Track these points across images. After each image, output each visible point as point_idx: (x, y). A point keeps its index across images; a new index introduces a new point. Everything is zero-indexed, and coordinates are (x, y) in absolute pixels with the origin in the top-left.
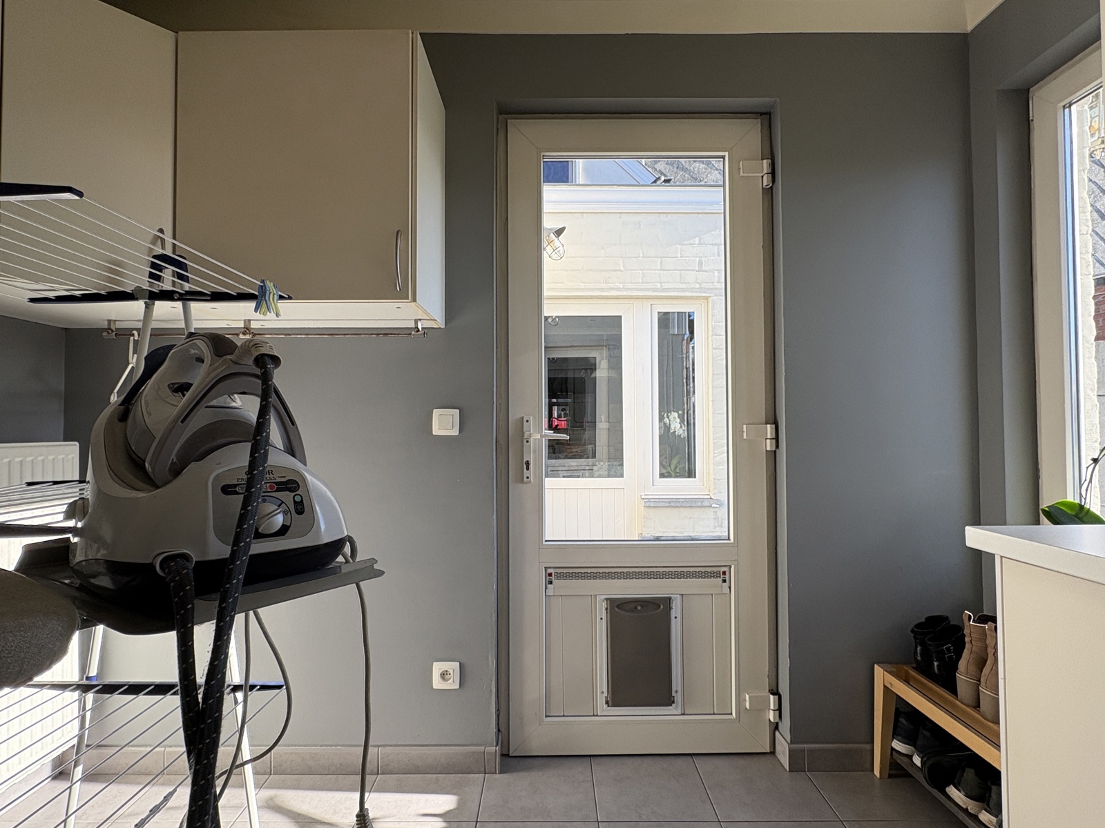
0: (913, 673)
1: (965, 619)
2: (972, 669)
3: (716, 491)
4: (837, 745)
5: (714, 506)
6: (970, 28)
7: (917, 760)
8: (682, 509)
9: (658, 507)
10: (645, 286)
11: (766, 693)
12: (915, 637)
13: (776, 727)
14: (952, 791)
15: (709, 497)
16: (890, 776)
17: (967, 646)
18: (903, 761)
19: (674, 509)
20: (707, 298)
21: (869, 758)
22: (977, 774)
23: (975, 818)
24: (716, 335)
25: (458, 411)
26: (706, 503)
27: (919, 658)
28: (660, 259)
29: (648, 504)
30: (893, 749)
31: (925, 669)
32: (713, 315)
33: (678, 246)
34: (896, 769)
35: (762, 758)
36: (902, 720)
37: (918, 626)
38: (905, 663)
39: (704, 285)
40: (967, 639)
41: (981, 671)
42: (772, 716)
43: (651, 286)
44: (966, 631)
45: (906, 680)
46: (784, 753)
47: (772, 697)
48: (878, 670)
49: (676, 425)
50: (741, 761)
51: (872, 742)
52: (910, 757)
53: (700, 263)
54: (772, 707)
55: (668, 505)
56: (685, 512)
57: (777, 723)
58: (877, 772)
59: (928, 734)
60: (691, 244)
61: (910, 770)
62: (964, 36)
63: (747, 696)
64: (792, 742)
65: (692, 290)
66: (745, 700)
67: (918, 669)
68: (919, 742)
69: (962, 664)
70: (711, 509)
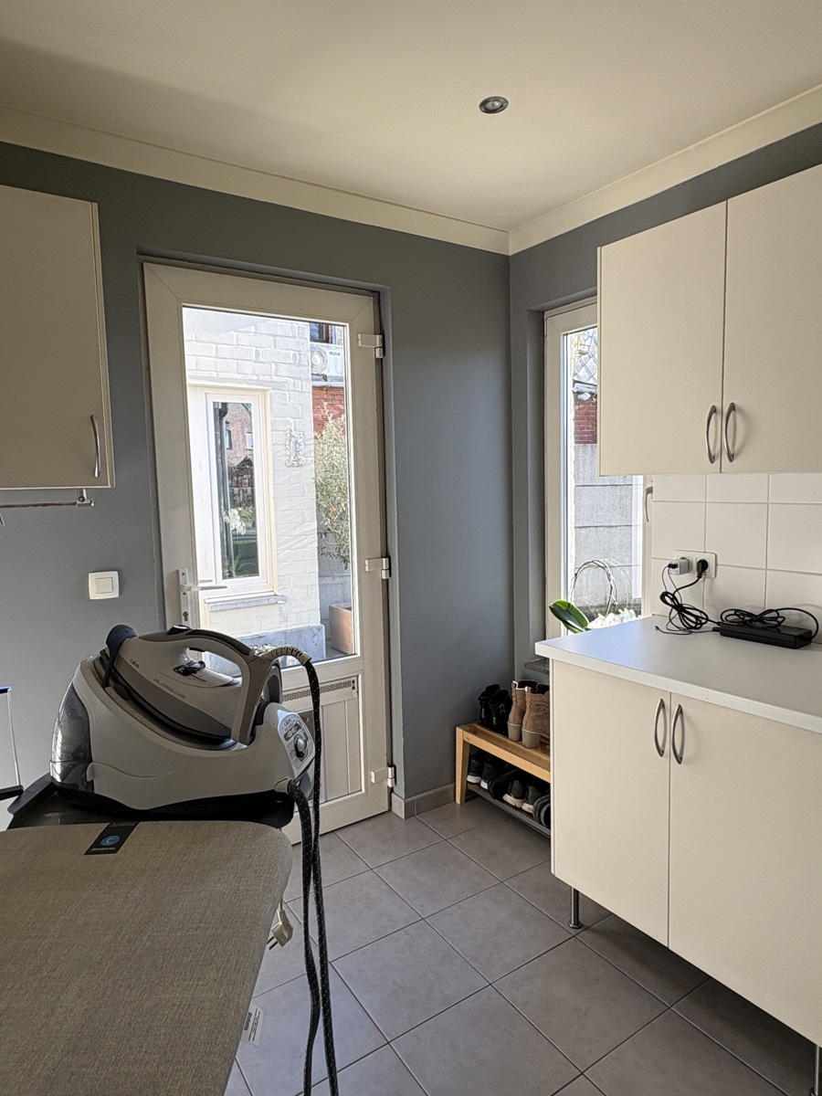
0: (479, 727)
1: (513, 686)
2: (517, 718)
3: (280, 587)
4: (433, 791)
5: (280, 602)
6: (511, 253)
7: (484, 785)
8: (248, 610)
9: (225, 610)
10: (201, 374)
11: (385, 767)
12: (481, 703)
13: (391, 790)
14: (508, 798)
15: (273, 593)
16: (466, 801)
17: (514, 703)
18: (472, 788)
19: (240, 610)
20: (264, 391)
21: (452, 793)
22: (521, 783)
23: (520, 810)
24: (275, 430)
25: (116, 573)
26: (272, 601)
27: (483, 716)
28: (214, 346)
29: (214, 609)
30: (468, 782)
31: (487, 724)
32: (271, 410)
33: (232, 332)
34: (471, 795)
35: (384, 816)
36: (473, 761)
37: (483, 694)
38: (472, 722)
39: (261, 378)
40: (514, 699)
41: (522, 718)
42: (390, 784)
43: (206, 374)
44: (513, 694)
45: (475, 732)
46: (400, 807)
47: (390, 769)
48: (459, 731)
49: (237, 524)
50: (369, 824)
51: (455, 781)
52: (479, 784)
53: (257, 354)
54: (390, 776)
55: (235, 607)
56: (253, 612)
57: (392, 788)
58: (458, 801)
59: (489, 766)
60: (248, 332)
61: (480, 793)
62: (507, 257)
63: (373, 774)
64: (406, 797)
65: (248, 381)
66: (371, 777)
67: (482, 724)
68: (485, 771)
69: (511, 716)
70: (277, 606)
